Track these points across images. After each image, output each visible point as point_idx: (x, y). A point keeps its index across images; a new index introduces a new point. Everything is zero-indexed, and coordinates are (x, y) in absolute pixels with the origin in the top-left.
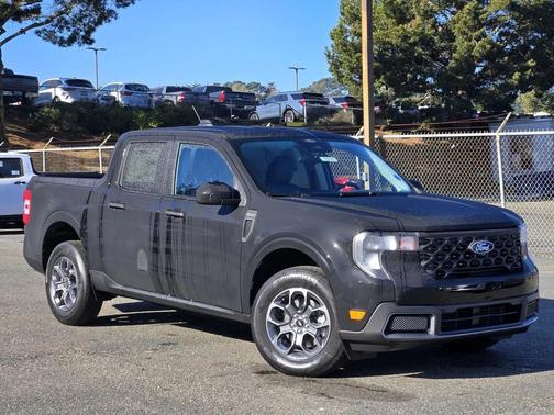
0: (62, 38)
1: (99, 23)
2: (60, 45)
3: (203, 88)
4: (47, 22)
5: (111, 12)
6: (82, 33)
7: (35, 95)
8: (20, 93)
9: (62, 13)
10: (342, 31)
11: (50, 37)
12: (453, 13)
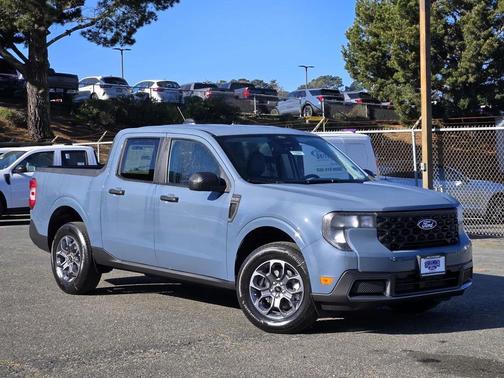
0: (105, 39)
1: (140, 24)
2: (104, 45)
3: (227, 85)
4: (93, 23)
5: (151, 14)
6: (125, 34)
7: (75, 92)
8: (62, 90)
9: (105, 15)
10: (359, 31)
11: (94, 38)
12: (462, 14)
